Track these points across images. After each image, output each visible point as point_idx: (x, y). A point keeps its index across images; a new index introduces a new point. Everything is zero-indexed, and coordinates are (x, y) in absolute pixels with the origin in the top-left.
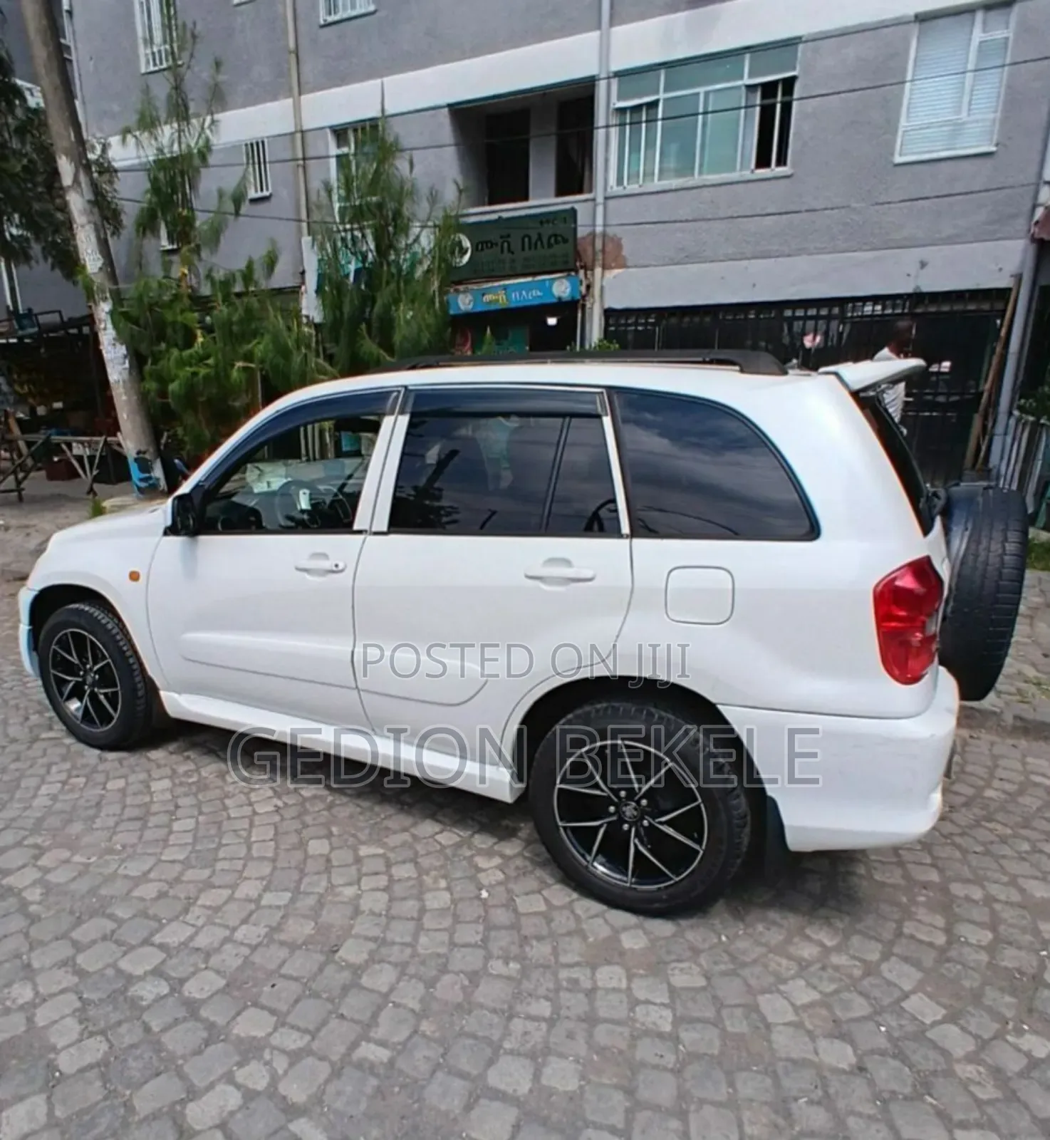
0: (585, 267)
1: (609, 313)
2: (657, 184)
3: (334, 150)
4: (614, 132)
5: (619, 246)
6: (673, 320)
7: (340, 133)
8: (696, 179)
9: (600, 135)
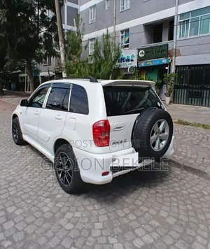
0: (171, 56)
1: (176, 66)
2: (189, 37)
3: (121, 35)
4: (179, 27)
5: (179, 51)
6: (193, 68)
7: (122, 32)
8: (199, 35)
9: (175, 27)
